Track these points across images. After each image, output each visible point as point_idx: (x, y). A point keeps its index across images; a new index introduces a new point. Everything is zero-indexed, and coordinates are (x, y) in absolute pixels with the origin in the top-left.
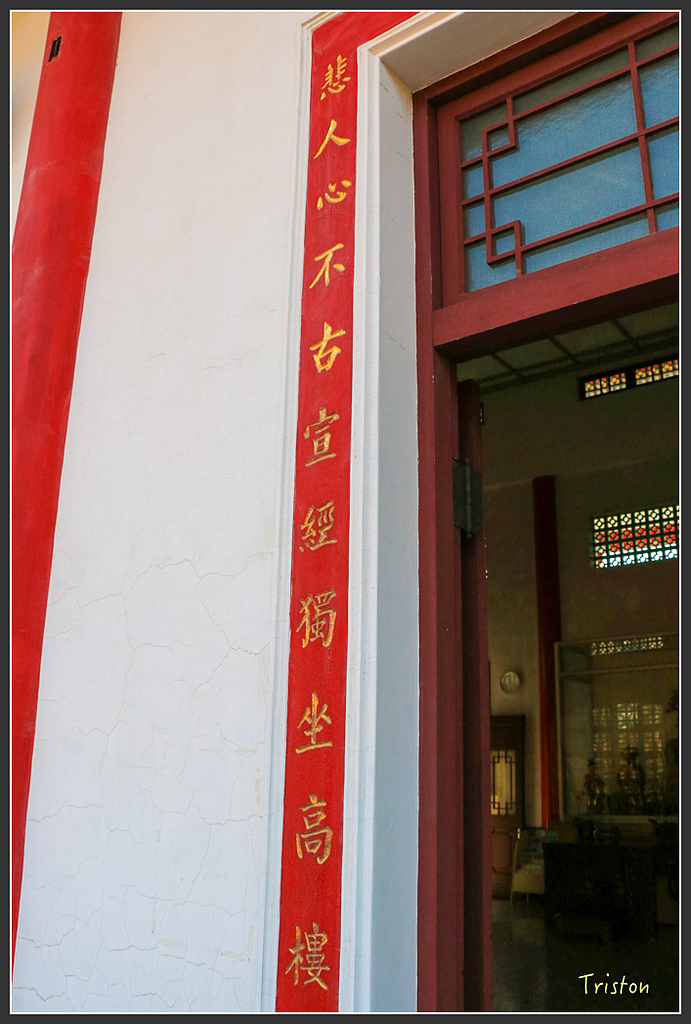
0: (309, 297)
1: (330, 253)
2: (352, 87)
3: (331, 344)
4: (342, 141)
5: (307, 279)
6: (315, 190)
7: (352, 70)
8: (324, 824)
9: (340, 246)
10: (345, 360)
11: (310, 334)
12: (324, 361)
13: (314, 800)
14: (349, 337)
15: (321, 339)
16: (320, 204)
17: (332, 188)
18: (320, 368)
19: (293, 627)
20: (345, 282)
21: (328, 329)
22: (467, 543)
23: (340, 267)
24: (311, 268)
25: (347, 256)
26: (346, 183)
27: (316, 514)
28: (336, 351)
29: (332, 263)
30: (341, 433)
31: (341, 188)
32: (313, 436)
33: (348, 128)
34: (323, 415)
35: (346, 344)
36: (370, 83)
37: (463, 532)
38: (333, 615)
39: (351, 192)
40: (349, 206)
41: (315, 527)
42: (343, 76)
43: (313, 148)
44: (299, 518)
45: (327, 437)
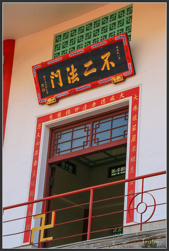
0: (34, 156)
1: (37, 151)
2: (41, 128)
3: (36, 163)
4: (39, 136)
5: (34, 154)
6: (36, 142)
7: (41, 126)
8: (31, 214)
9: (38, 151)
10: (37, 165)
11: (34, 161)
12: (35, 165)
13: (30, 212)
14: (38, 162)
15: (35, 162)
16: (36, 144)
17: (38, 142)
18: (34, 166)
19: (29, 195)
20: (38, 155)
21: (36, 161)
22: (51, 187)
23: (38, 153)
24: (34, 153)
25: (38, 152)
26: (39, 142)
27: (33, 182)
28: (36, 164)
29: (37, 153)
30: (36, 173)
31: (39, 143)
32: (33, 174)
33: (40, 135)
34: (34, 171)
35: (37, 163)
36: (43, 129)
37: (50, 185)
38: (33, 193)
39: (40, 143)
40: (39, 145)
41: (32, 184)
42: (40, 126)
43: (36, 136)
44: (31, 183)
45: (35, 174)
